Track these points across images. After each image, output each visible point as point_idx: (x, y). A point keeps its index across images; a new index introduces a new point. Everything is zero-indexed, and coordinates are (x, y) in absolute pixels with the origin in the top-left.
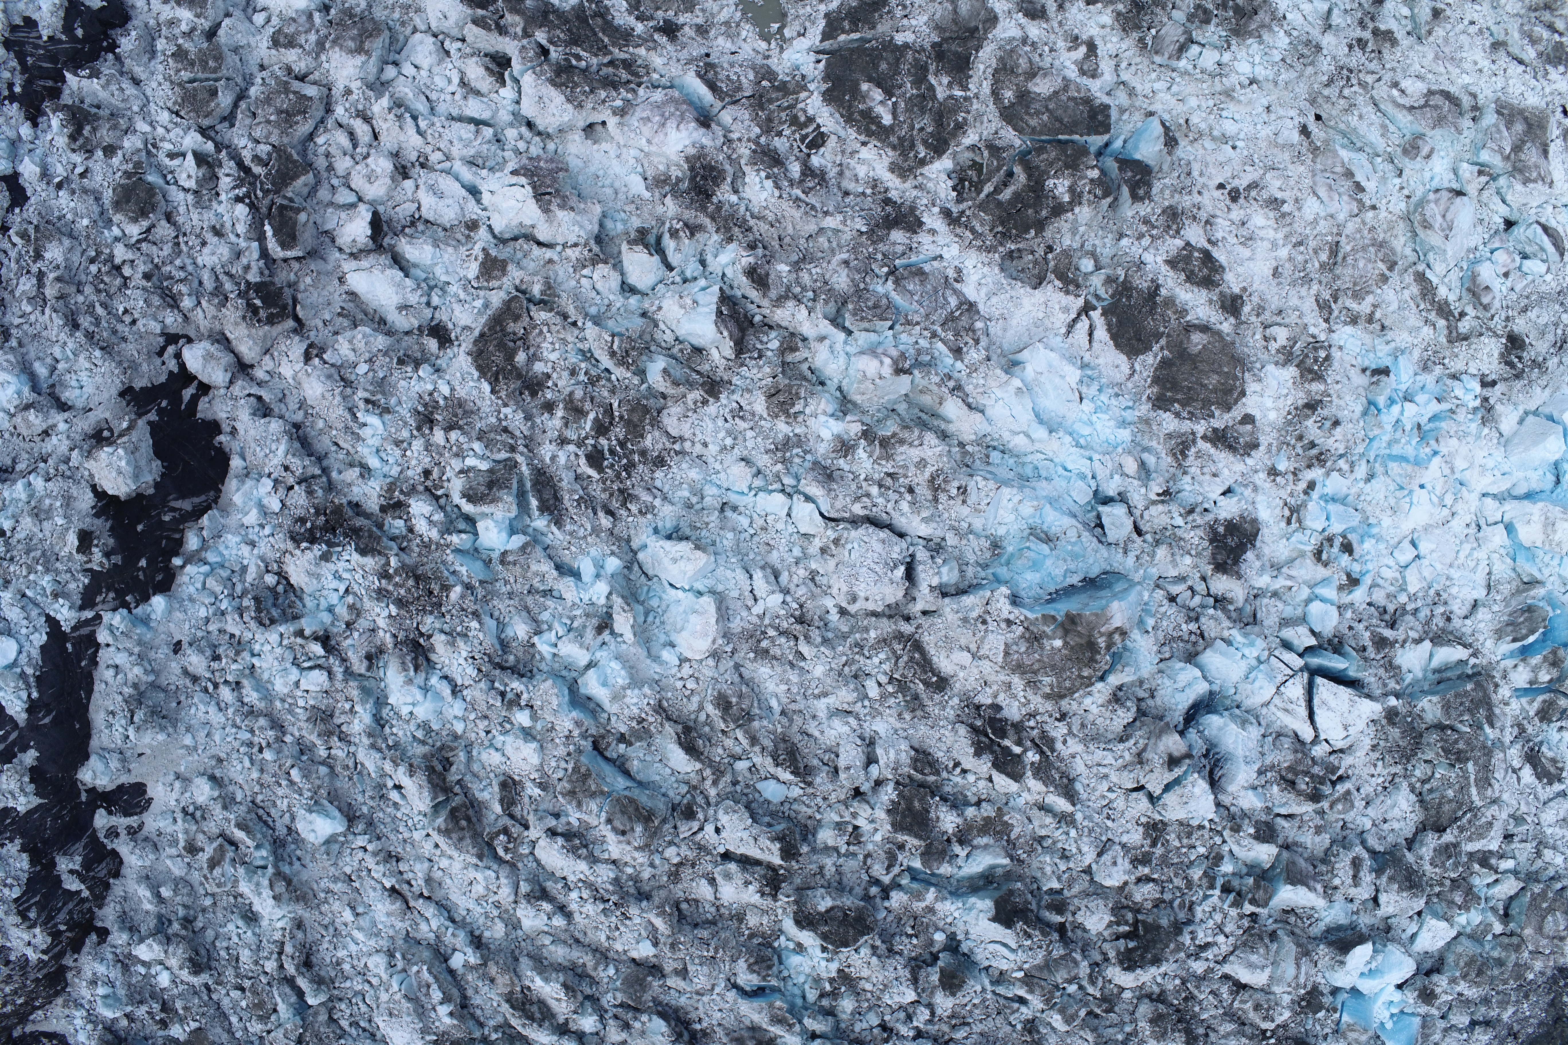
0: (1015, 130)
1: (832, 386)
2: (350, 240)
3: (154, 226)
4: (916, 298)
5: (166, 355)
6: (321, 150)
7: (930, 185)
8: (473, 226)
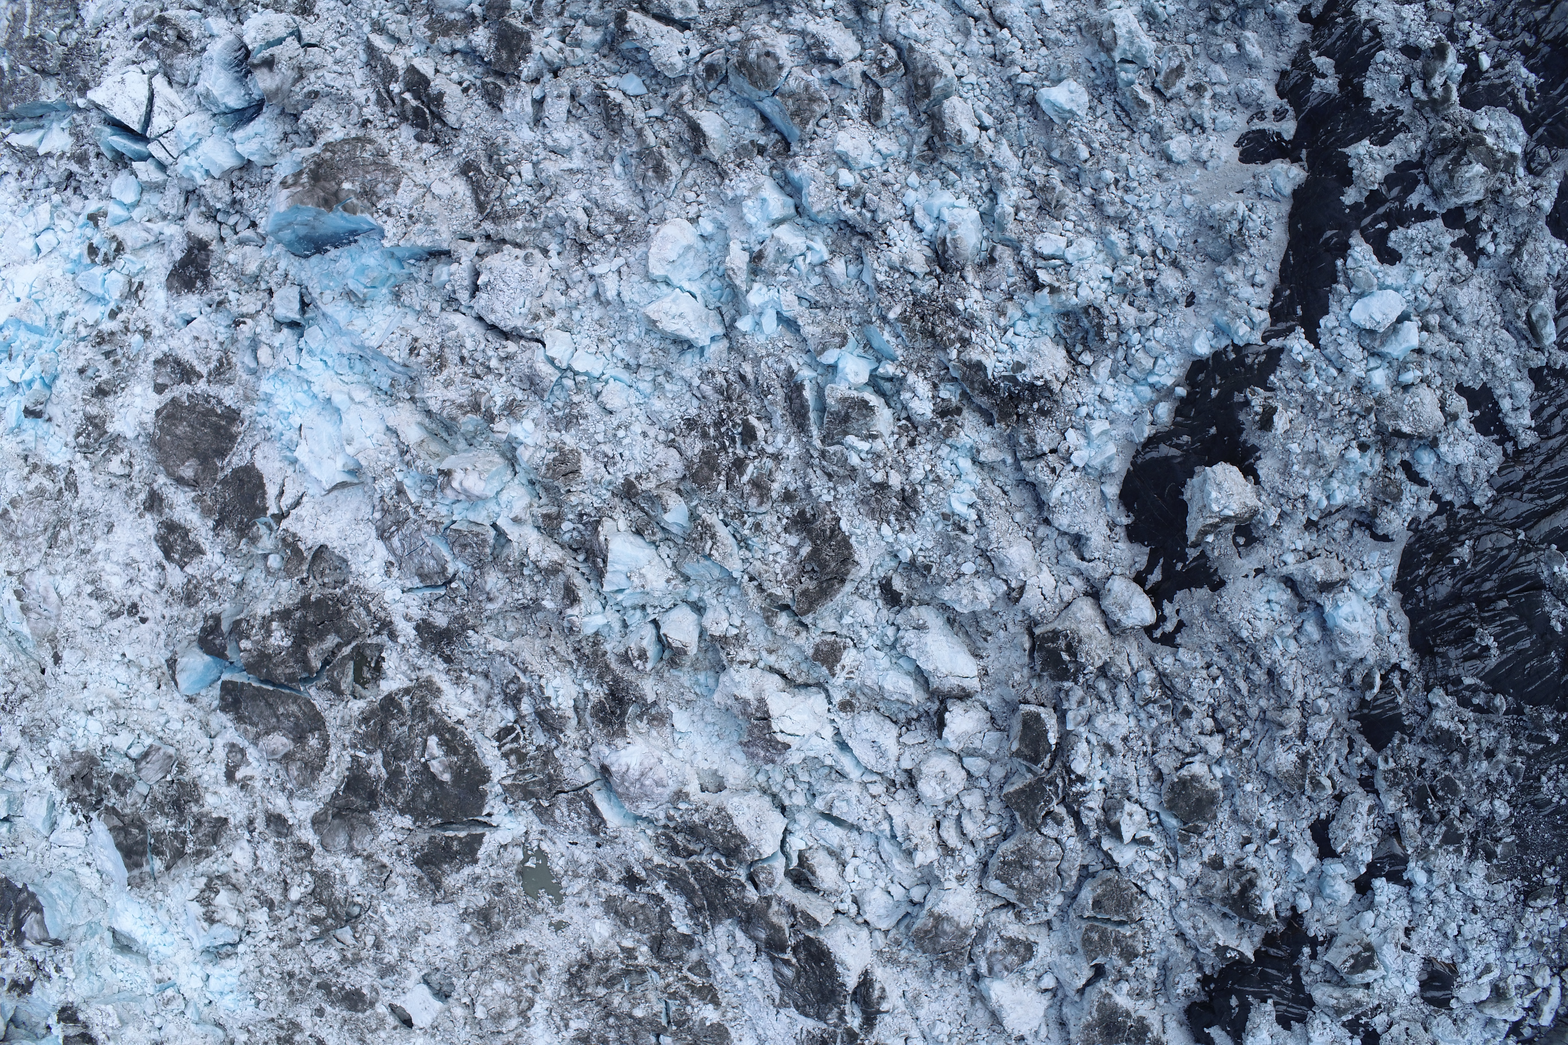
0: (313, 705)
1: (522, 477)
2: (971, 713)
3: (1177, 769)
4: (428, 550)
5: (1175, 621)
6: (993, 820)
7: (404, 668)
8: (846, 706)
